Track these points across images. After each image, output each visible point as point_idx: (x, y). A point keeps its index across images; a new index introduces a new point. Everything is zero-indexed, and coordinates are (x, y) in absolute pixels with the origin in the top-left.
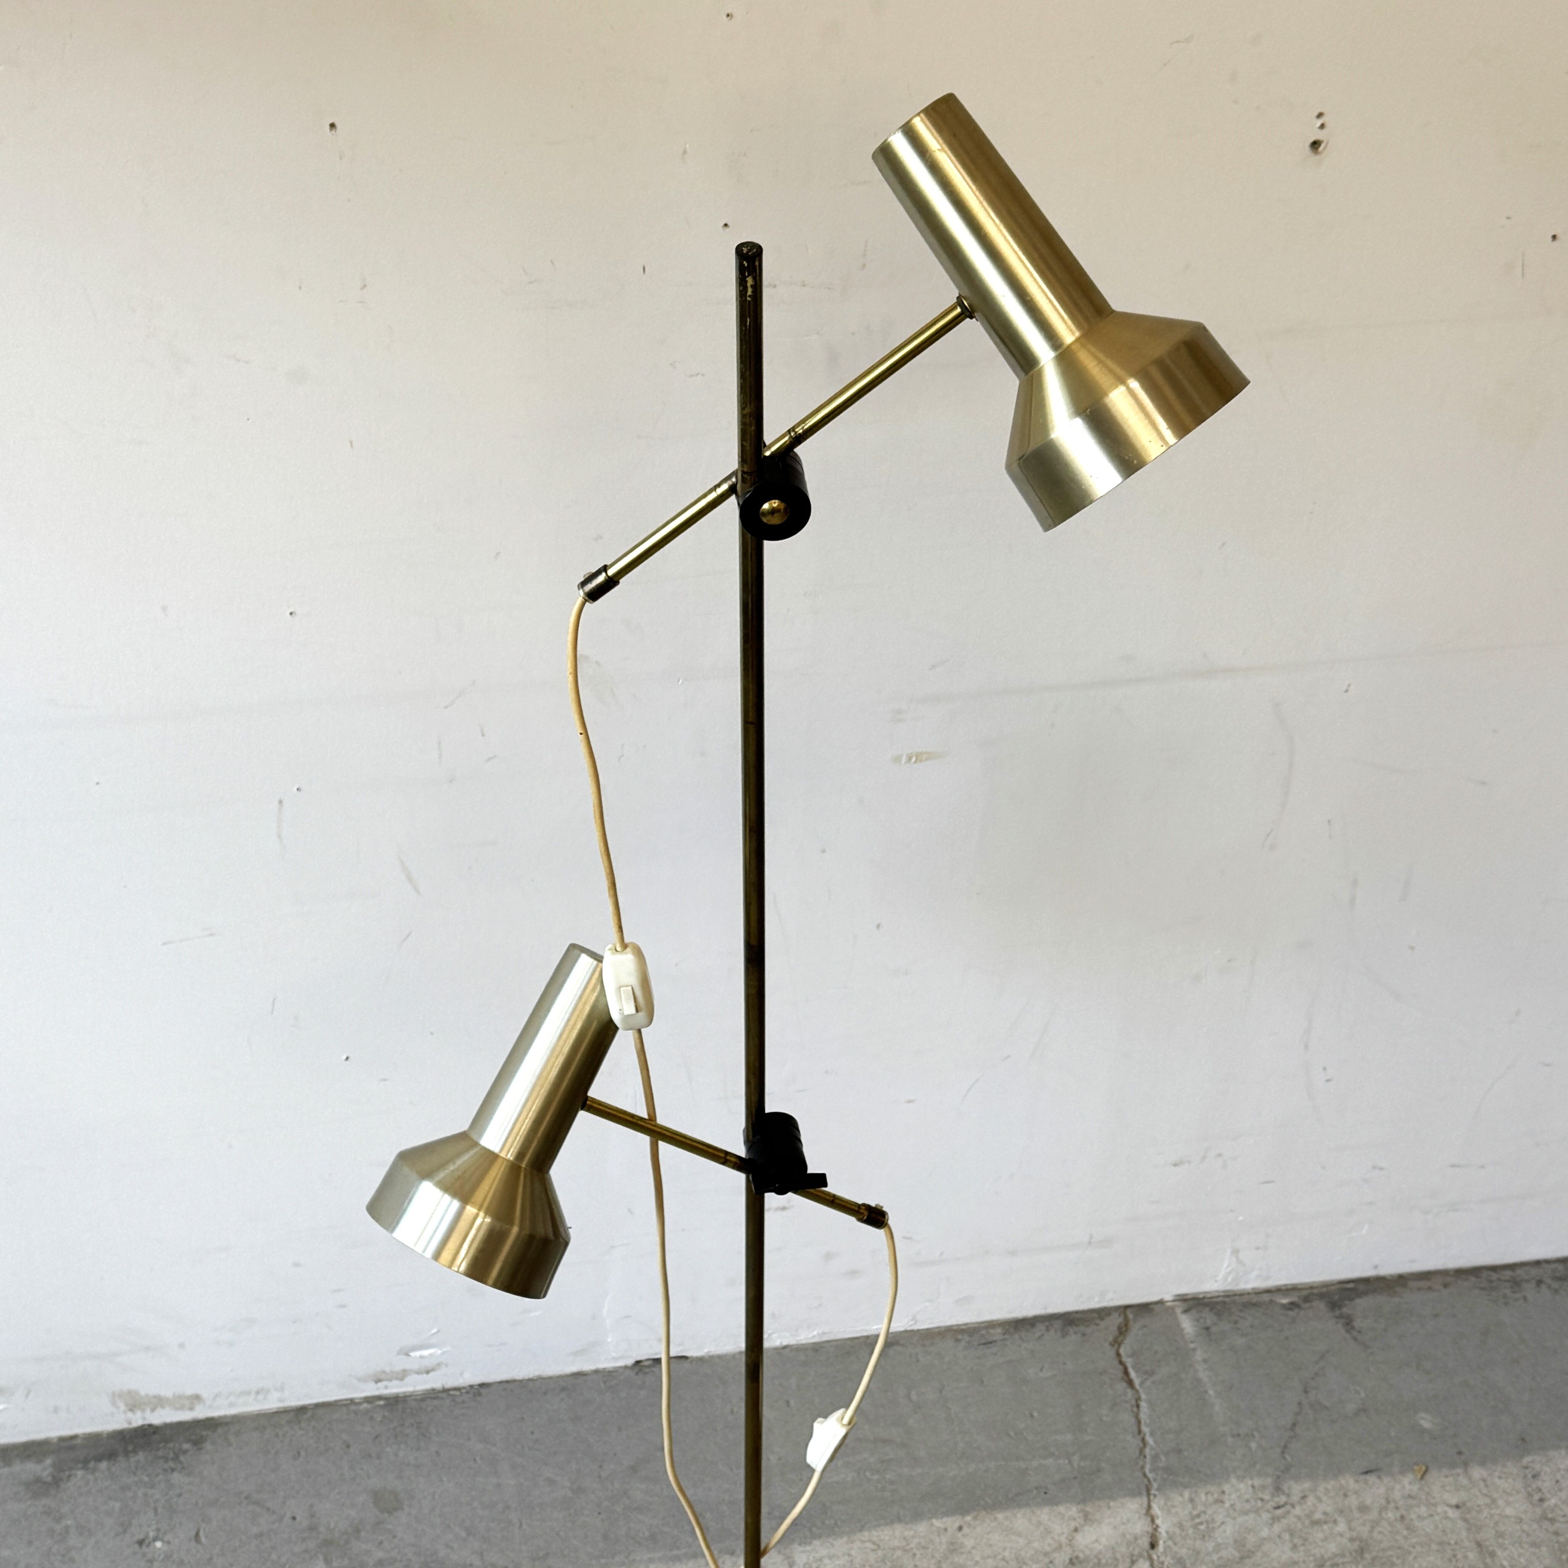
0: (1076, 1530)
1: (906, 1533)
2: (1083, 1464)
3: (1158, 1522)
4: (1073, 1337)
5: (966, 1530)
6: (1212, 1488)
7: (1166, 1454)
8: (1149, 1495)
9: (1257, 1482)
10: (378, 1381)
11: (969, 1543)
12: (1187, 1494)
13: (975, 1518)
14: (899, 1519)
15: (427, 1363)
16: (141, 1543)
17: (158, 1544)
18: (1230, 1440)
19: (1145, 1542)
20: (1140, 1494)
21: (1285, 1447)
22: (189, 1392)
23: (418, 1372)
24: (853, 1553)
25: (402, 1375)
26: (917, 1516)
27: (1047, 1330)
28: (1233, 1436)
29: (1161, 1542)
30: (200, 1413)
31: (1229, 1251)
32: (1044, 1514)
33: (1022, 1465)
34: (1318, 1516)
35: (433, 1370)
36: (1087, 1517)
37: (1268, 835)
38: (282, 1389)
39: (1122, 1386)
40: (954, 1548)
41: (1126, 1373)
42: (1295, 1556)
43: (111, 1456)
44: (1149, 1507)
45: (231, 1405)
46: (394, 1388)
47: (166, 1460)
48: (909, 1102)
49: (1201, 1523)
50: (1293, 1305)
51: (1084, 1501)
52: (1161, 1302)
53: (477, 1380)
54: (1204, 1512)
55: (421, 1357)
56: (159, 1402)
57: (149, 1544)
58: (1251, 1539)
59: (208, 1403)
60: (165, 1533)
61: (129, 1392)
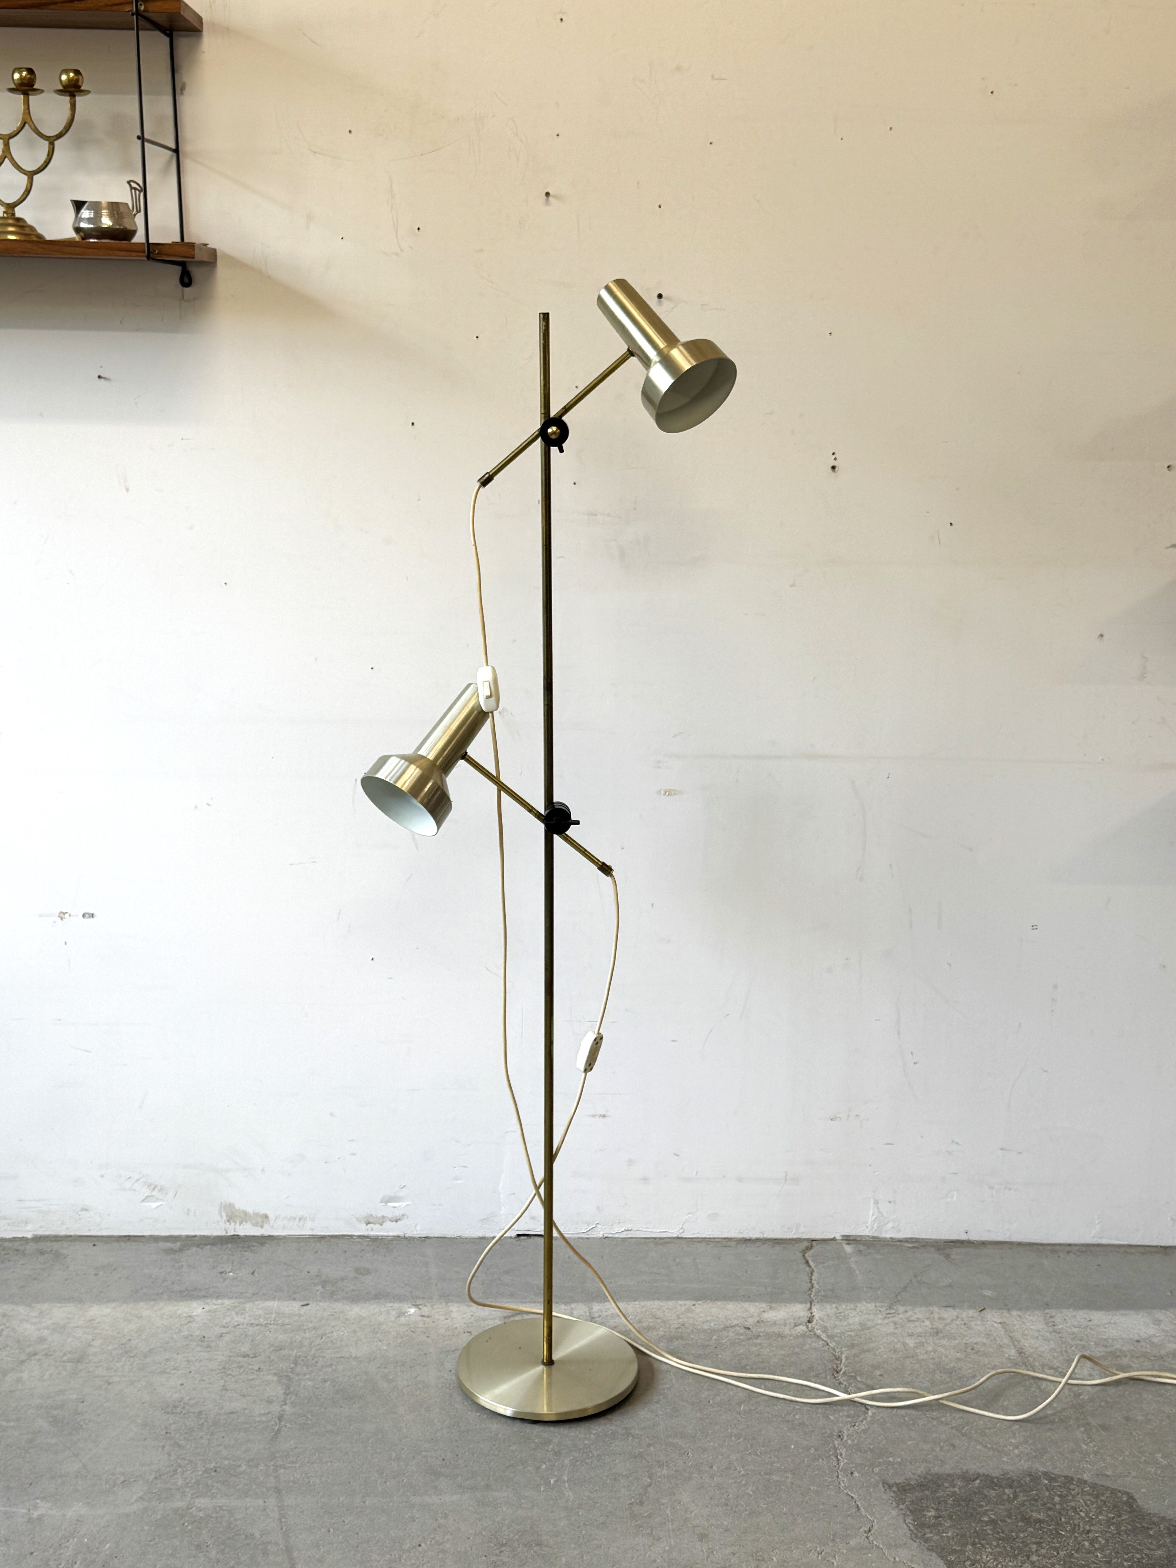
0: (764, 1311)
1: (661, 1304)
2: (773, 1290)
3: (814, 1314)
4: (778, 1248)
5: (697, 1306)
6: (849, 1304)
7: (824, 1291)
8: (811, 1304)
9: (878, 1304)
10: (368, 1223)
11: (698, 1310)
12: (834, 1305)
13: (703, 1303)
14: (658, 1299)
15: (398, 1213)
16: (221, 1273)
17: (231, 1274)
18: (865, 1289)
19: (806, 1320)
20: (806, 1303)
21: (899, 1293)
22: (262, 1212)
23: (391, 1221)
24: (628, 1308)
25: (381, 1221)
26: (668, 1299)
27: (763, 1244)
28: (867, 1288)
29: (815, 1321)
30: (266, 1231)
31: (872, 1202)
32: (746, 1305)
33: (737, 1287)
34: (913, 1318)
35: (400, 1220)
36: (771, 1308)
37: (858, 870)
38: (313, 1220)
39: (803, 1266)
40: (689, 1310)
41: (807, 1262)
42: (896, 1331)
43: (213, 1244)
44: (810, 1308)
45: (284, 1228)
46: (376, 1231)
47: (243, 1248)
48: (674, 1041)
49: (841, 1316)
50: (914, 1247)
51: (771, 1302)
52: (834, 1239)
53: (424, 1234)
54: (843, 1312)
55: (394, 1207)
56: (245, 1217)
57: (226, 1274)
58: (870, 1324)
59: (271, 1224)
60: (236, 1270)
61: (230, 1204)
